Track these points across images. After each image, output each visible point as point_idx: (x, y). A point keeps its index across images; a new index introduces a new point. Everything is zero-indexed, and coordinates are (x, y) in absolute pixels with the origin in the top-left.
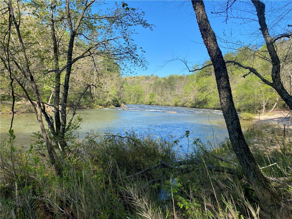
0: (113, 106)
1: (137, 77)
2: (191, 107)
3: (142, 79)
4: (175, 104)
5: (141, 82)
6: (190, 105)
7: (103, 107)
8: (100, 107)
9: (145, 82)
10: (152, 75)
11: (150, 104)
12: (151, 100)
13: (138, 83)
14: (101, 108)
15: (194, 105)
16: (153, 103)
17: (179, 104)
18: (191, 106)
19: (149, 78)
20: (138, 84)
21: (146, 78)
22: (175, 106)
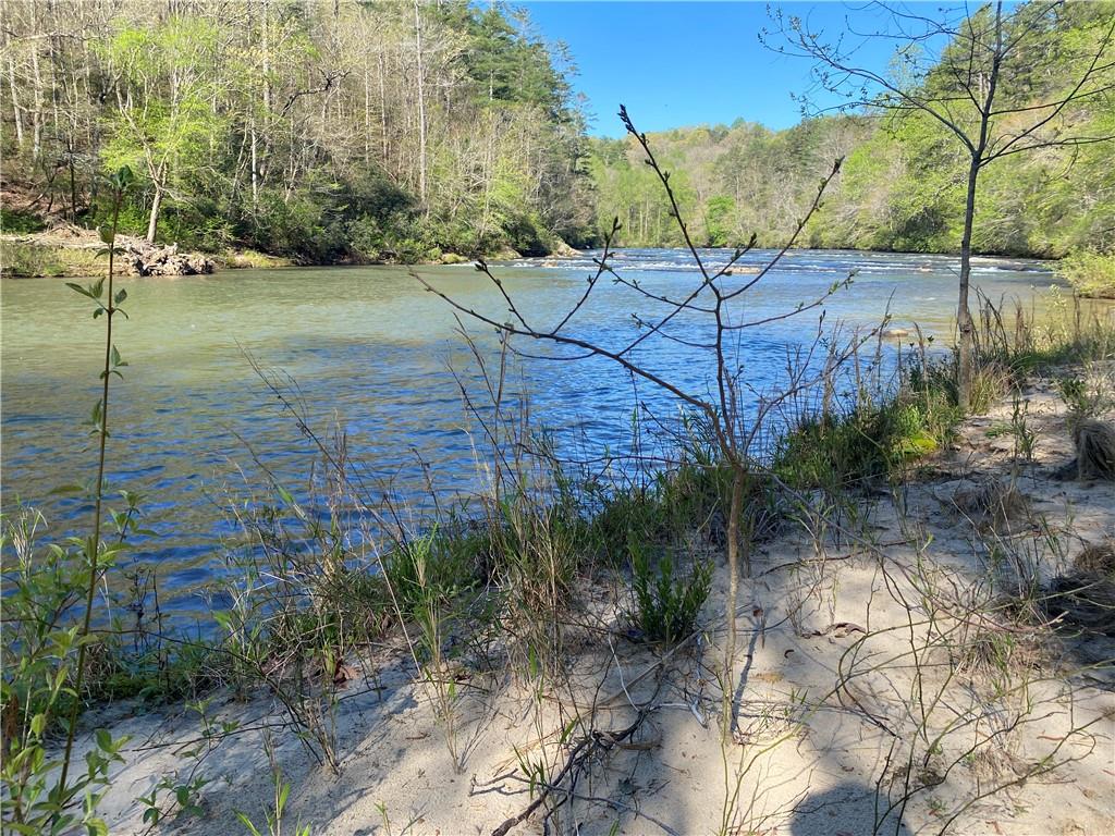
0: (511, 254)
1: (676, 133)
2: (874, 249)
3: (694, 143)
4: (813, 240)
5: (689, 155)
6: (869, 238)
7: (461, 258)
8: (449, 257)
9: (707, 151)
10: (739, 123)
11: (709, 246)
12: (714, 229)
13: (674, 156)
14: (452, 260)
15: (887, 242)
16: (721, 241)
17: (828, 237)
18: (872, 244)
19: (725, 134)
20: (674, 160)
21: (712, 134)
22: (812, 248)
